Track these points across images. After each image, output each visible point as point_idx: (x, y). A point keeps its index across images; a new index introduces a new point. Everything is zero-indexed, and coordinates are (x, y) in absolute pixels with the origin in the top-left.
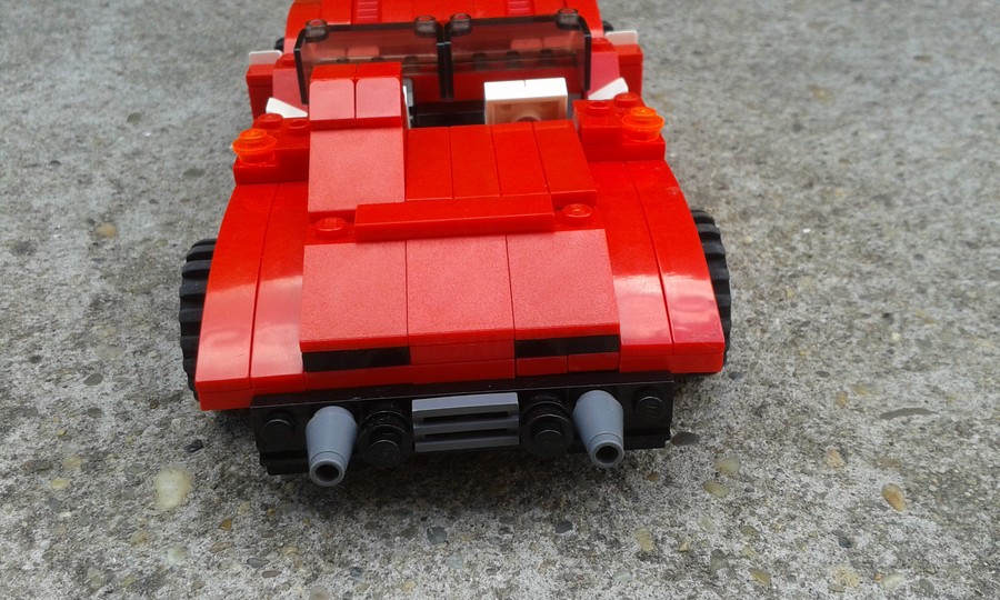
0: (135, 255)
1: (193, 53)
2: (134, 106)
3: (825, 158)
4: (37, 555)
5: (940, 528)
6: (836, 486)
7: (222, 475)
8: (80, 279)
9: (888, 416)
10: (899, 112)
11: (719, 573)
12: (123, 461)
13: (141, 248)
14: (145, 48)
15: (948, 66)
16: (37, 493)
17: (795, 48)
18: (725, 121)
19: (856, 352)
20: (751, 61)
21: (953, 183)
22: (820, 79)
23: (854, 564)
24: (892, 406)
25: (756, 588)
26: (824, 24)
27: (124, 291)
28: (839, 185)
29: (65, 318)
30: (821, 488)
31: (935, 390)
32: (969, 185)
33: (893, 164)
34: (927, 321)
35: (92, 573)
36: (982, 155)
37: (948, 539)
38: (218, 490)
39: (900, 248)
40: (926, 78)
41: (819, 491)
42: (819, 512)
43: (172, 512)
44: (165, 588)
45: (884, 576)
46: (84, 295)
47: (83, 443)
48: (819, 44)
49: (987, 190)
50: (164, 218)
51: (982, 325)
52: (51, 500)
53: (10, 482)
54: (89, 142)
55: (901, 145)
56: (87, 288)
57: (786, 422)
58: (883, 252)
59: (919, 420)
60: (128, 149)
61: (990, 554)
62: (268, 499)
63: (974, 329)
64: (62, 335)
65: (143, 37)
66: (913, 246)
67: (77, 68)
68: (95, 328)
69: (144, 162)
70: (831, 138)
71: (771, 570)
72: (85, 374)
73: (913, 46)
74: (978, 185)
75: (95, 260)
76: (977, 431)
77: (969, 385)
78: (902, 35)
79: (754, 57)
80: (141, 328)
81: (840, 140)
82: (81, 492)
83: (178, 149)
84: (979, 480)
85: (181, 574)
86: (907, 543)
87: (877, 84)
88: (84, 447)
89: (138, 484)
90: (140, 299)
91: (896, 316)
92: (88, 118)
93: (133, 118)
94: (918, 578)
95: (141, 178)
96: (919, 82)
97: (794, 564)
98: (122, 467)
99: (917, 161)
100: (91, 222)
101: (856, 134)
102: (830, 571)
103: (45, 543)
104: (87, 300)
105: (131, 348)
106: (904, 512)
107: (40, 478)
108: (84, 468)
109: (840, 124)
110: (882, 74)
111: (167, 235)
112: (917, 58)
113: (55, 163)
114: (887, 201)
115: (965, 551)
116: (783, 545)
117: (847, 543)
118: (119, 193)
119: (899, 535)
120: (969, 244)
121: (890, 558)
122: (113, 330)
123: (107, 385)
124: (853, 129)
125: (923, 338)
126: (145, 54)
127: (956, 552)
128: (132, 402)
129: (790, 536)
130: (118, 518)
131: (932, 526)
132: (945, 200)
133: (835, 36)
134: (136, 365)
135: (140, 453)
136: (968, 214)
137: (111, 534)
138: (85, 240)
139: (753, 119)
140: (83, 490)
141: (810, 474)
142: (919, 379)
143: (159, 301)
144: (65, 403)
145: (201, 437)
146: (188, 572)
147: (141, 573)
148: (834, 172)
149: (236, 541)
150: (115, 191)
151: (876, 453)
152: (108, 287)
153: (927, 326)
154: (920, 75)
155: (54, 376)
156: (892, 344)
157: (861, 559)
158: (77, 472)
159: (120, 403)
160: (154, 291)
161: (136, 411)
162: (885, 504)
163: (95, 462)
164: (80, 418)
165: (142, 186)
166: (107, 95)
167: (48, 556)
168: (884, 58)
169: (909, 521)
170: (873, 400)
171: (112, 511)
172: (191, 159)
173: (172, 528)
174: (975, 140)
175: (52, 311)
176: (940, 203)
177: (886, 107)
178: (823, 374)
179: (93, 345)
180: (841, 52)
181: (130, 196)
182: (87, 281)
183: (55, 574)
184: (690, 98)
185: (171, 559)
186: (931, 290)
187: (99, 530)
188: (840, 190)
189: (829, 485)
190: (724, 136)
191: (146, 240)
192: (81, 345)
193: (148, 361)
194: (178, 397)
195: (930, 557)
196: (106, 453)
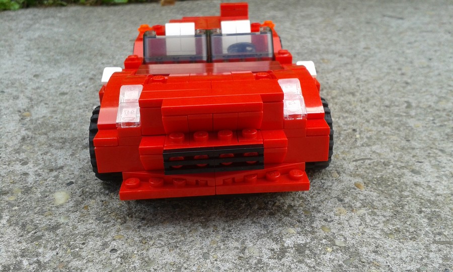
0: (39, 122)
1: (61, 53)
2: (36, 72)
3: (327, 81)
4: (4, 221)
5: (378, 195)
6: (336, 183)
7: (83, 192)
8: (16, 131)
9: (356, 161)
10: (357, 66)
11: (291, 212)
12: (39, 190)
13: (42, 119)
14: (39, 52)
15: (377, 50)
16: (2, 202)
17: (314, 47)
19: (342, 141)
20: (297, 51)
21: (379, 87)
22: (325, 56)
23: (344, 207)
24: (357, 157)
25: (305, 216)
26: (327, 39)
27: (35, 134)
28: (334, 89)
29: (11, 144)
30: (330, 184)
31: (374, 152)
32: (386, 88)
33: (355, 82)
35: (28, 227)
36: (391, 78)
37: (382, 198)
38: (81, 197)
39: (359, 108)
41: (329, 185)
42: (330, 191)
43: (62, 205)
44: (60, 229)
45: (356, 210)
47: (21, 184)
48: (325, 45)
49: (393, 89)
50: (51, 109)
51: (393, 131)
52: (9, 204)
54: (17, 84)
55: (359, 76)
56: (19, 133)
58: (352, 110)
59: (369, 161)
60: (34, 86)
61: (399, 202)
62: (103, 199)
63: (389, 133)
64: (9, 149)
65: (39, 48)
66: (364, 108)
67: (10, 60)
68: (23, 147)
69: (42, 90)
70: (330, 75)
71: (311, 210)
72: (20, 162)
73: (362, 44)
74: (390, 87)
75: (22, 124)
76: (392, 164)
77: (388, 150)
78: (358, 41)
79: (298, 50)
80: (43, 146)
81: (333, 76)
82: (21, 201)
83: (56, 86)
84: (393, 179)
85: (67, 224)
86: (365, 199)
87: (348, 57)
88: (21, 186)
89: (46, 197)
90: (43, 136)
91: (358, 130)
92: (16, 76)
93: (36, 76)
94: (370, 210)
95: (40, 96)
96: (364, 56)
97: (320, 208)
98: (39, 192)
99: (365, 81)
100: (20, 112)
101: (340, 73)
102: (335, 209)
103: (7, 217)
105: (39, 153)
106: (363, 190)
107: (4, 197)
108: (23, 193)
109: (334, 70)
110: (350, 54)
111: (53, 115)
112: (365, 48)
113: (2, 92)
114: (353, 94)
115: (389, 201)
116: (316, 202)
118: (31, 102)
119: (362, 197)
120: (387, 106)
121: (358, 204)
122: (32, 147)
123: (30, 165)
124: (339, 71)
125: (369, 136)
126: (40, 54)
127: (385, 202)
128: (42, 170)
129: (318, 199)
130: (38, 208)
131: (375, 194)
132: (376, 93)
133: (330, 42)
134: (42, 158)
135: (46, 187)
136: (386, 97)
137: (36, 214)
138: (17, 117)
140: (23, 200)
141: (325, 180)
142: (368, 149)
143: (51, 137)
144: (13, 172)
145: (73, 180)
146: (70, 224)
147: (50, 225)
148: (332, 86)
149: (90, 213)
151: (351, 172)
152: (28, 133)
153: (370, 132)
154: (366, 53)
155: (7, 163)
156: (356, 139)
157: (347, 205)
158: (20, 194)
159: (36, 171)
160: (49, 134)
161: (43, 173)
162: (355, 187)
163: (27, 191)
164: (19, 176)
165: (41, 99)
166: (24, 68)
167: (9, 221)
168: (351, 49)
169: (365, 193)
170: (349, 156)
171: (36, 206)
172: (62, 89)
173: (62, 210)
174: (388, 73)
175: (4, 141)
176: (374, 94)
177: (352, 64)
179: (23, 152)
180: (333, 47)
181: (36, 102)
182: (19, 131)
183: (12, 228)
185: (62, 220)
186: (372, 121)
187: (30, 212)
189: (333, 183)
191: (44, 117)
193: (48, 157)
194: (62, 168)
195: (375, 203)
196: (31, 187)
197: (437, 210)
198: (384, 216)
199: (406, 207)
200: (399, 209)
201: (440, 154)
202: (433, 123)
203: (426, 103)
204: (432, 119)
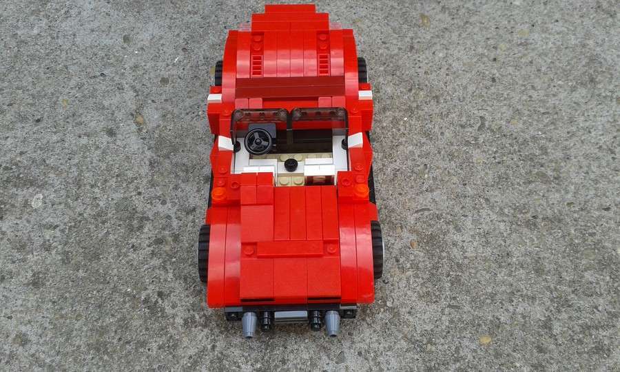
0: (156, 136)
2: (123, 30)
3: (419, 71)
4: (171, 275)
5: (424, 255)
6: (398, 240)
8: (141, 150)
9: (417, 212)
10: (455, 36)
13: (158, 132)
16: (162, 252)
18: (383, 42)
19: (412, 184)
22: (426, 8)
23: (399, 268)
24: (419, 207)
27: (159, 156)
28: (422, 89)
29: (143, 172)
30: (393, 241)
31: (434, 200)
33: (445, 76)
34: (438, 168)
36: (481, 68)
37: (426, 259)
39: (437, 129)
40: (472, 8)
42: (391, 250)
45: (406, 272)
46: (145, 159)
50: (161, 112)
51: (456, 169)
52: (168, 255)
53: (152, 248)
54: (113, 59)
55: (451, 61)
56: (145, 155)
57: (386, 216)
58: (430, 131)
59: (426, 213)
60: (131, 64)
63: (453, 171)
64: (145, 181)
66: (442, 128)
68: (155, 177)
69: (141, 73)
70: (424, 56)
72: (160, 200)
74: (475, 89)
75: (141, 138)
76: (443, 218)
77: (446, 197)
80: (171, 176)
81: (427, 58)
82: (176, 251)
83: (153, 63)
84: (439, 237)
86: (414, 260)
87: (450, 14)
88: (170, 232)
89: (192, 246)
90: (166, 161)
91: (428, 166)
93: (126, 39)
94: (415, 272)
95: (143, 85)
96: (469, 11)
98: (185, 240)
99: (455, 73)
100: (132, 115)
101: (434, 53)
102: (392, 270)
103: (172, 271)
104: (148, 163)
105: (171, 186)
106: (415, 249)
107: (160, 246)
108: (173, 240)
109: (429, 45)
110: (454, 4)
111: (165, 123)
113: (102, 74)
114: (438, 99)
115: (430, 263)
117: (397, 261)
118: (137, 95)
119: (412, 258)
120: (462, 127)
121: (408, 265)
122: (162, 178)
123: (169, 205)
124: (433, 49)
125: (435, 176)
127: (427, 263)
128: (180, 212)
130: (190, 260)
131: (422, 254)
132: (459, 99)
134: (176, 195)
136: (466, 108)
137: (190, 266)
138: (134, 127)
139: (395, 42)
141: (391, 236)
142: (430, 195)
143: (173, 162)
144: (158, 214)
148: (421, 81)
150: (135, 94)
151: (411, 227)
152: (152, 155)
153: (437, 170)
155: (149, 201)
156: (424, 180)
157: (401, 266)
158: (172, 243)
159: (176, 213)
160: (171, 157)
161: (182, 216)
162: (410, 247)
163: (176, 238)
164: (165, 220)
165: (145, 90)
166: (108, 20)
167: (174, 275)
169: (416, 252)
170: (414, 205)
172: (160, 71)
175: (137, 169)
176: (457, 101)
177: (450, 32)
178: (400, 194)
179: (157, 185)
181: (143, 98)
182: (143, 152)
183: (178, 281)
184: (370, 24)
186: (443, 152)
187: (186, 264)
188: (421, 93)
189: (396, 240)
190: (382, 55)
191: (158, 126)
192: (153, 185)
193: (180, 194)
194: (194, 209)
195: (419, 265)
196: (179, 235)
197: (460, 274)
198: (423, 279)
199: (440, 270)
200: (434, 271)
201: (484, 205)
202: (494, 157)
203: (499, 122)
204: (495, 150)
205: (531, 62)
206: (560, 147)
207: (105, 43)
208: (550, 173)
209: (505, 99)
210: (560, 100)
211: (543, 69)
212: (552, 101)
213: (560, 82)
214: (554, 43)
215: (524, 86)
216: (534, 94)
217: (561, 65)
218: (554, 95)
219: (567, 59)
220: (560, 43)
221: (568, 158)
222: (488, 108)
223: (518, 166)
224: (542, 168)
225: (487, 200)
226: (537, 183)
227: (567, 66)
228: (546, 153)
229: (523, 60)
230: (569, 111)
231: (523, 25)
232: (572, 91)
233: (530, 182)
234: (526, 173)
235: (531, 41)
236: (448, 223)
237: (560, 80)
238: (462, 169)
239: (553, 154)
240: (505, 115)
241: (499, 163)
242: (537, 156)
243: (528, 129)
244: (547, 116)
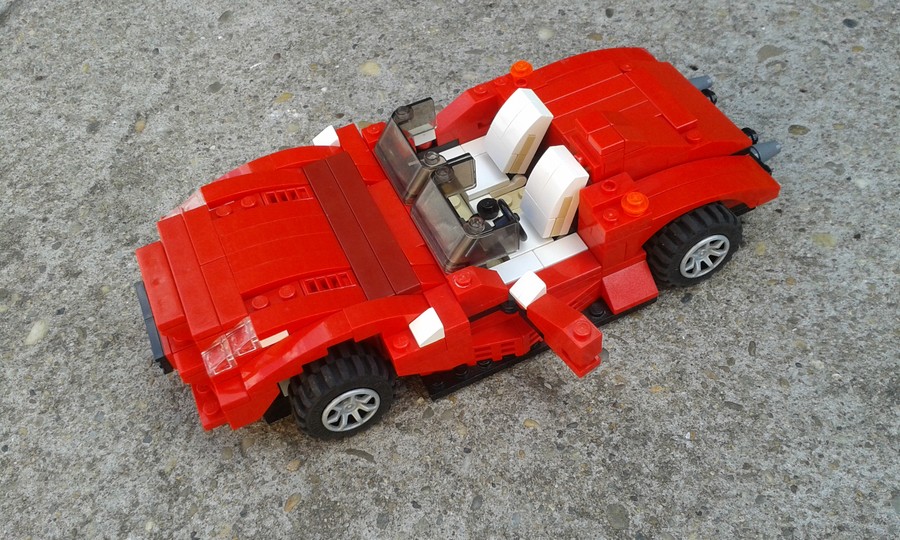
0: (136, 154)
5: (291, 530)
6: (276, 480)
7: (56, 336)
8: (101, 164)
9: (351, 452)
11: (180, 498)
12: (32, 306)
13: (143, 149)
23: (234, 526)
25: (185, 514)
27: (112, 183)
29: (75, 194)
30: (268, 478)
31: (393, 448)
38: (49, 344)
41: (265, 479)
42: (253, 490)
43: (27, 347)
46: (94, 178)
50: (171, 126)
54: (185, 36)
56: (99, 172)
60: (200, 50)
63: (469, 416)
64: (66, 207)
68: (82, 207)
71: (200, 508)
75: (117, 150)
76: (379, 486)
77: (416, 454)
80: (99, 215)
83: (224, 59)
84: (341, 515)
86: (268, 529)
88: (25, 290)
89: (28, 323)
90: (114, 192)
92: (201, 9)
93: (224, 17)
97: (211, 512)
100: (139, 114)
102: (221, 524)
104: (93, 183)
105: (85, 229)
106: (287, 512)
111: (161, 142)
113: (156, 50)
116: (218, 499)
118: (167, 93)
119: (269, 523)
121: (251, 532)
122: (88, 212)
123: (59, 252)
128: (60, 269)
129: (226, 496)
131: (289, 527)
134: (78, 243)
135: (40, 305)
141: (273, 467)
142: (395, 436)
143: (120, 197)
144: (36, 257)
145: (67, 307)
146: (10, 383)
149: (35, 376)
150: (166, 90)
151: (317, 471)
152: (108, 177)
155: (44, 236)
157: (240, 525)
158: (13, 305)
159: (55, 267)
160: (123, 190)
161: (57, 276)
162: (283, 503)
164: (36, 270)
165: (182, 90)
169: (283, 518)
171: (9, 334)
172: (223, 72)
173: (21, 356)
175: (73, 186)
179: (73, 219)
181: (170, 98)
182: (101, 168)
185: (9, 373)
189: (273, 479)
191: (150, 142)
192: (68, 217)
194: (78, 274)
196: (30, 298)
201: (465, 507)
202: (561, 433)
203: (627, 375)
204: (574, 420)
205: (791, 300)
206: (703, 483)
207: (197, 12)
208: (638, 519)
209: (677, 341)
210: (786, 397)
211: (805, 323)
212: (766, 390)
213: (818, 363)
214: (872, 286)
215: (738, 335)
216: (742, 359)
217: (849, 332)
218: (781, 381)
219: (873, 326)
220: (887, 290)
221: (700, 514)
222: (632, 343)
223: (588, 472)
224: (631, 503)
225: (478, 499)
226: (595, 524)
227: (861, 339)
228: (665, 480)
229: (778, 289)
230: (787, 425)
231: (836, 226)
232: (827, 392)
233: (583, 514)
234: (592, 495)
235: (828, 262)
236: (378, 500)
237: (822, 359)
238: (486, 421)
239: (677, 487)
240: (650, 368)
241: (560, 447)
242: (641, 474)
243: (671, 416)
244: (731, 411)
